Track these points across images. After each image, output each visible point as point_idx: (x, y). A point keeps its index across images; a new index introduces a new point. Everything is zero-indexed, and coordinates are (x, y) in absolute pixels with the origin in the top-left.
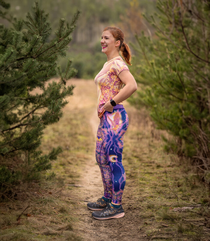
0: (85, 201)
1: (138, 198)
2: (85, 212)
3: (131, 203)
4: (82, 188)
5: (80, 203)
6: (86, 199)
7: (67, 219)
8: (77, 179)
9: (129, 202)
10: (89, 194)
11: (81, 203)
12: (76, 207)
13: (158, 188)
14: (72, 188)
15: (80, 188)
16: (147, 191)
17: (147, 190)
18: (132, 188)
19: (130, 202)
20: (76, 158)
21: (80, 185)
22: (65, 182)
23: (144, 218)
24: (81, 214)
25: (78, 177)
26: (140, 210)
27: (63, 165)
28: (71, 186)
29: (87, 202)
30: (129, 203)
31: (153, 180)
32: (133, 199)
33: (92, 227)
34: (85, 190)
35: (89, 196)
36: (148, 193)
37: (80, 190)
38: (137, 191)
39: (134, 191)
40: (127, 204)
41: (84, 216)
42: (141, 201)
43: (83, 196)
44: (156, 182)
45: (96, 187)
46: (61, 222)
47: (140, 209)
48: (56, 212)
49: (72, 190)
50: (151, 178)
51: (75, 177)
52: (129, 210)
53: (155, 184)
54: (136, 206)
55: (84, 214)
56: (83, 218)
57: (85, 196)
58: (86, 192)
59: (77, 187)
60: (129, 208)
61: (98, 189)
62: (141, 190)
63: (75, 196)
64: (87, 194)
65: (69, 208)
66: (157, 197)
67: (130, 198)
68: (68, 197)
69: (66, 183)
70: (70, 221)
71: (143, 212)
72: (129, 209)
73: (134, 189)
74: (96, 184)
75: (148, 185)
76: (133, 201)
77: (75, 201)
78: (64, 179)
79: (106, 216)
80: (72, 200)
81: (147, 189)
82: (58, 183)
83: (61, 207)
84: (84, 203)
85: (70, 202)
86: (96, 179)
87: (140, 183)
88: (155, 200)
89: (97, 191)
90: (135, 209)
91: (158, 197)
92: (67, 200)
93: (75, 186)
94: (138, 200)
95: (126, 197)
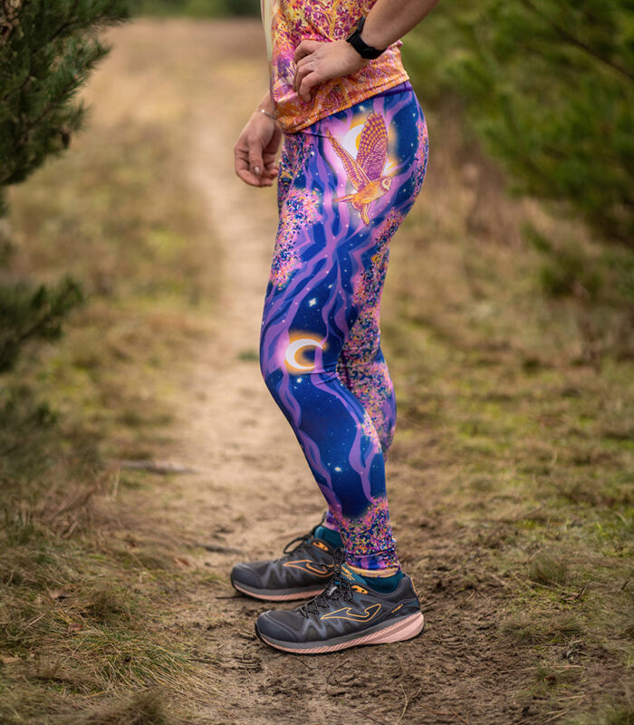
0: (210, 549)
1: (473, 525)
2: (215, 611)
3: (446, 557)
4: (188, 479)
5: (185, 563)
6: (216, 537)
7: (127, 661)
8: (163, 433)
9: (432, 552)
10: (226, 511)
11: (190, 558)
12: (171, 584)
13: (558, 475)
14: (142, 481)
15: (178, 481)
16: (509, 490)
17: (508, 483)
18: (431, 472)
19: (438, 548)
20: (145, 331)
21: (176, 464)
22: (103, 447)
23: (529, 639)
24: (197, 625)
25: (166, 421)
26: (500, 594)
27: (88, 364)
28: (133, 469)
29: (220, 551)
30: (431, 558)
31: (522, 430)
32: (447, 535)
33: (262, 700)
34: (201, 490)
35: (224, 519)
36: (517, 501)
37: (179, 487)
38: (462, 489)
39: (447, 492)
40: (423, 563)
41: (214, 633)
42: (493, 547)
43: (198, 523)
44: (541, 445)
45: (256, 474)
46: (99, 679)
47: (495, 587)
48: (68, 620)
49: (141, 492)
50: (509, 420)
51: (149, 423)
52: (440, 596)
53: (535, 451)
54: (472, 570)
55: (214, 620)
56: (211, 649)
57: (208, 519)
58: (211, 499)
59: (162, 472)
60: (439, 585)
61: (263, 479)
62: (480, 487)
63: (159, 521)
64: (215, 509)
65: (137, 591)
66: (563, 521)
67: (433, 528)
68: (127, 528)
69: (111, 455)
70: (145, 669)
71: (517, 604)
72: (439, 587)
73: (444, 477)
74: (252, 453)
75: (507, 460)
76: (450, 547)
77: (160, 549)
78: (98, 437)
79: (333, 635)
80: (143, 544)
81: (508, 476)
82: (70, 459)
83: (96, 588)
84: (209, 560)
85: (138, 555)
86: (250, 430)
87: (469, 450)
88: (558, 539)
89: (263, 493)
90: (470, 587)
91: (568, 522)
92: (123, 547)
93: (152, 470)
94: (475, 538)
95: (411, 520)
